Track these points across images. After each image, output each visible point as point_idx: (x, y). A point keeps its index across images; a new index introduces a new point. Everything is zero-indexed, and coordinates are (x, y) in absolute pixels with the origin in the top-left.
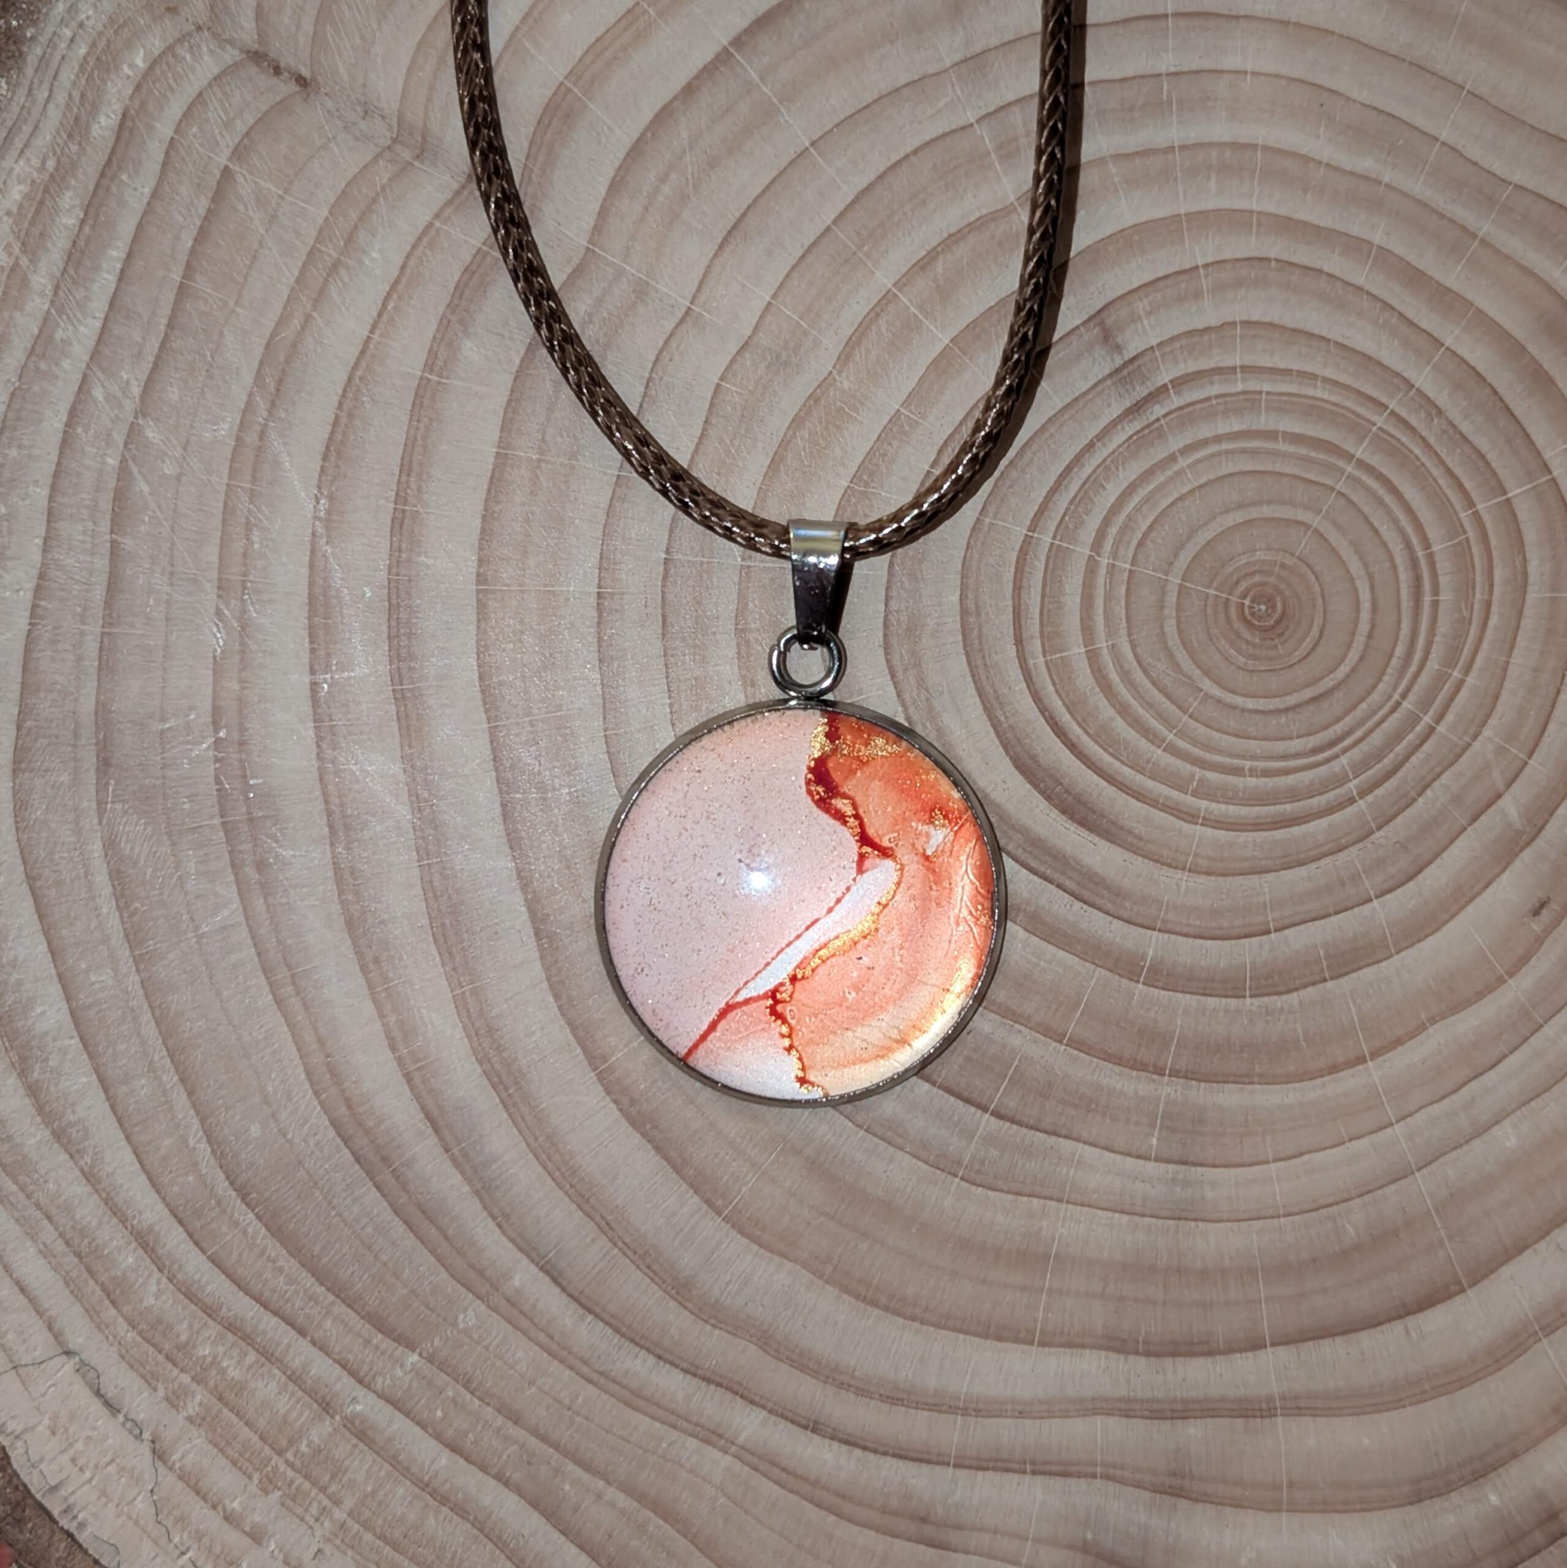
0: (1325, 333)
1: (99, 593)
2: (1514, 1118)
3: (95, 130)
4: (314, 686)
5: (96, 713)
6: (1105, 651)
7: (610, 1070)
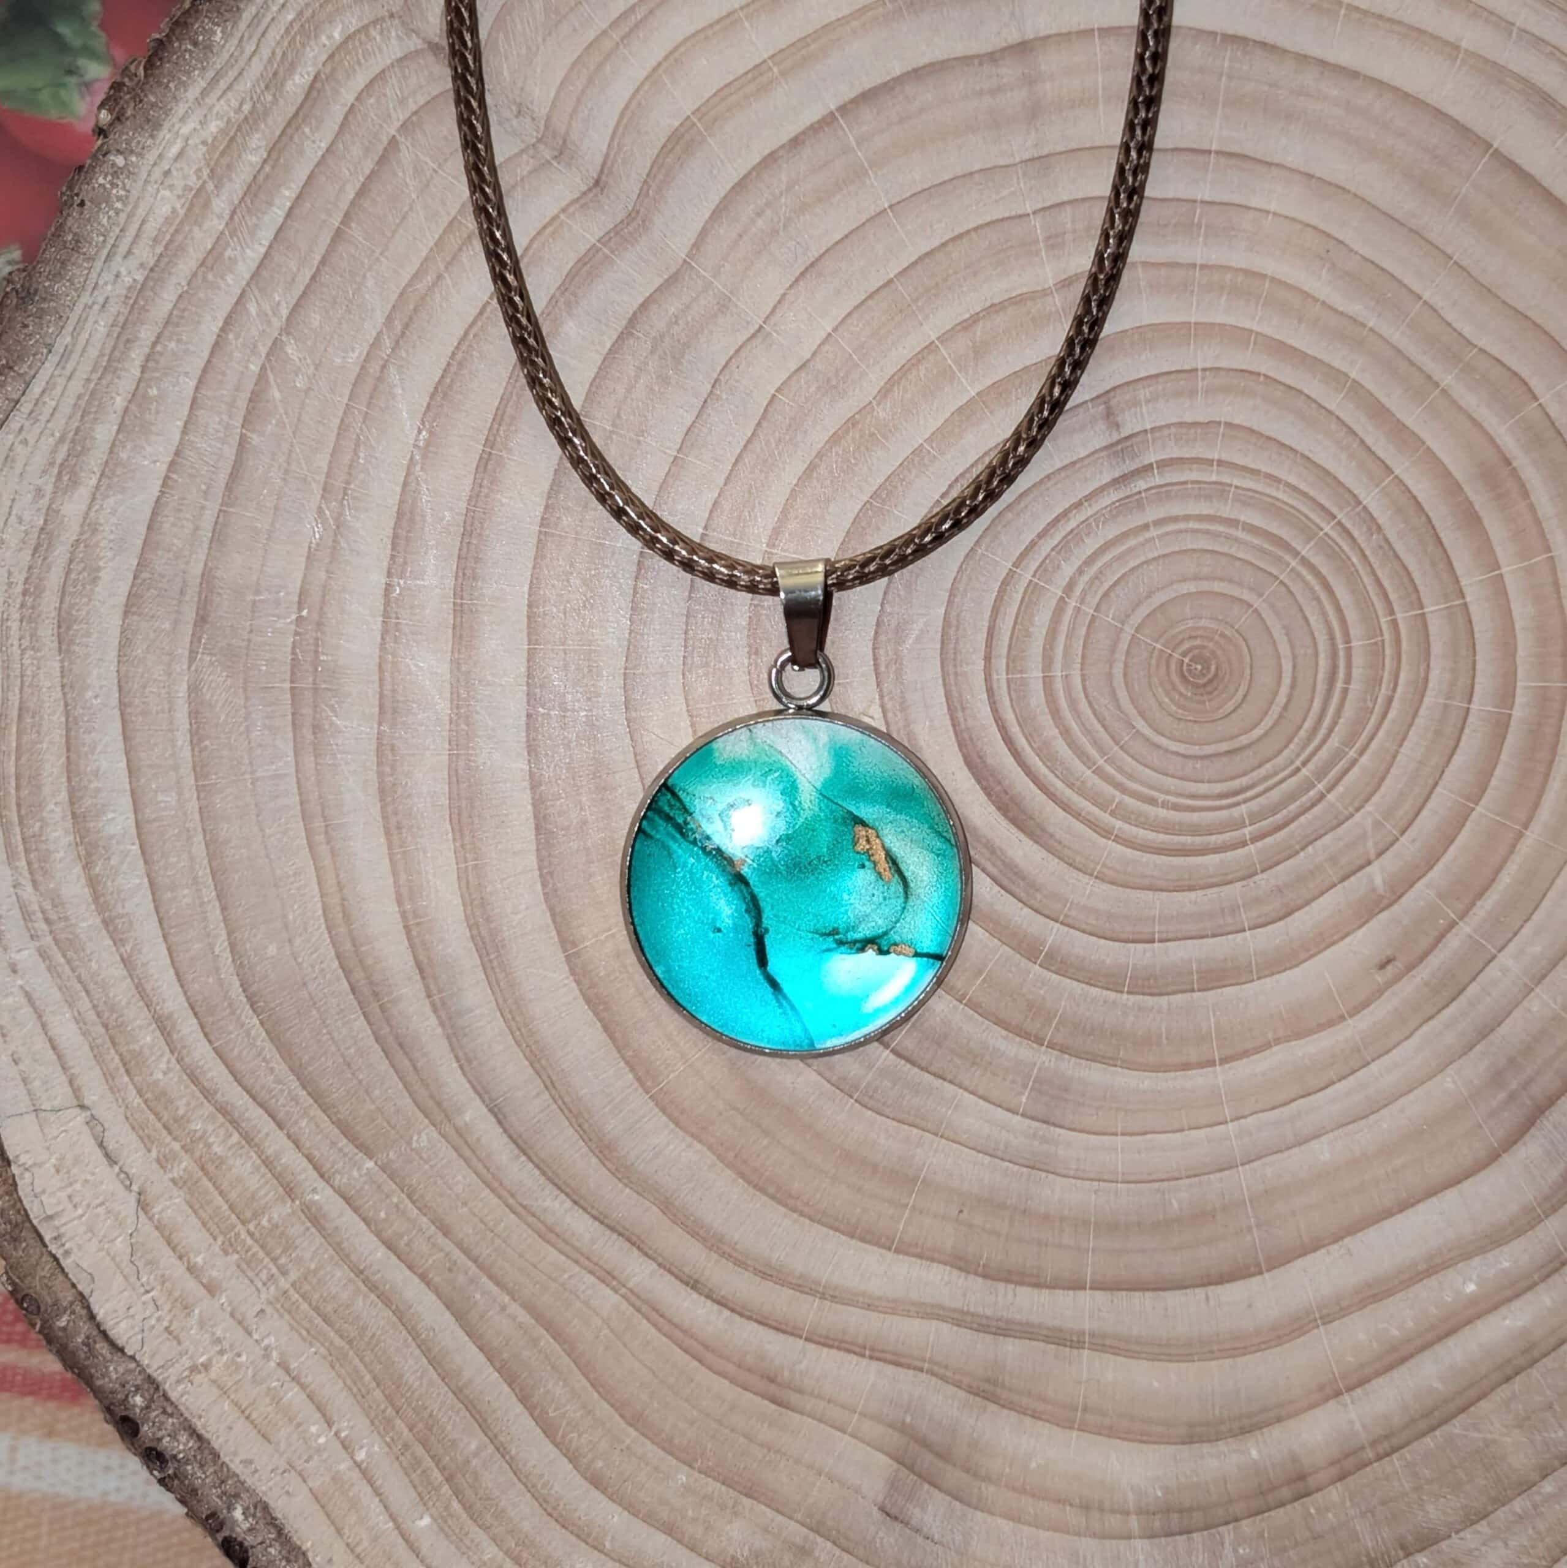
0: (1294, 446)
1: (223, 477)
2: (1331, 1136)
3: (289, 86)
4: (388, 588)
5: (203, 575)
6: (1058, 680)
7: (577, 955)
